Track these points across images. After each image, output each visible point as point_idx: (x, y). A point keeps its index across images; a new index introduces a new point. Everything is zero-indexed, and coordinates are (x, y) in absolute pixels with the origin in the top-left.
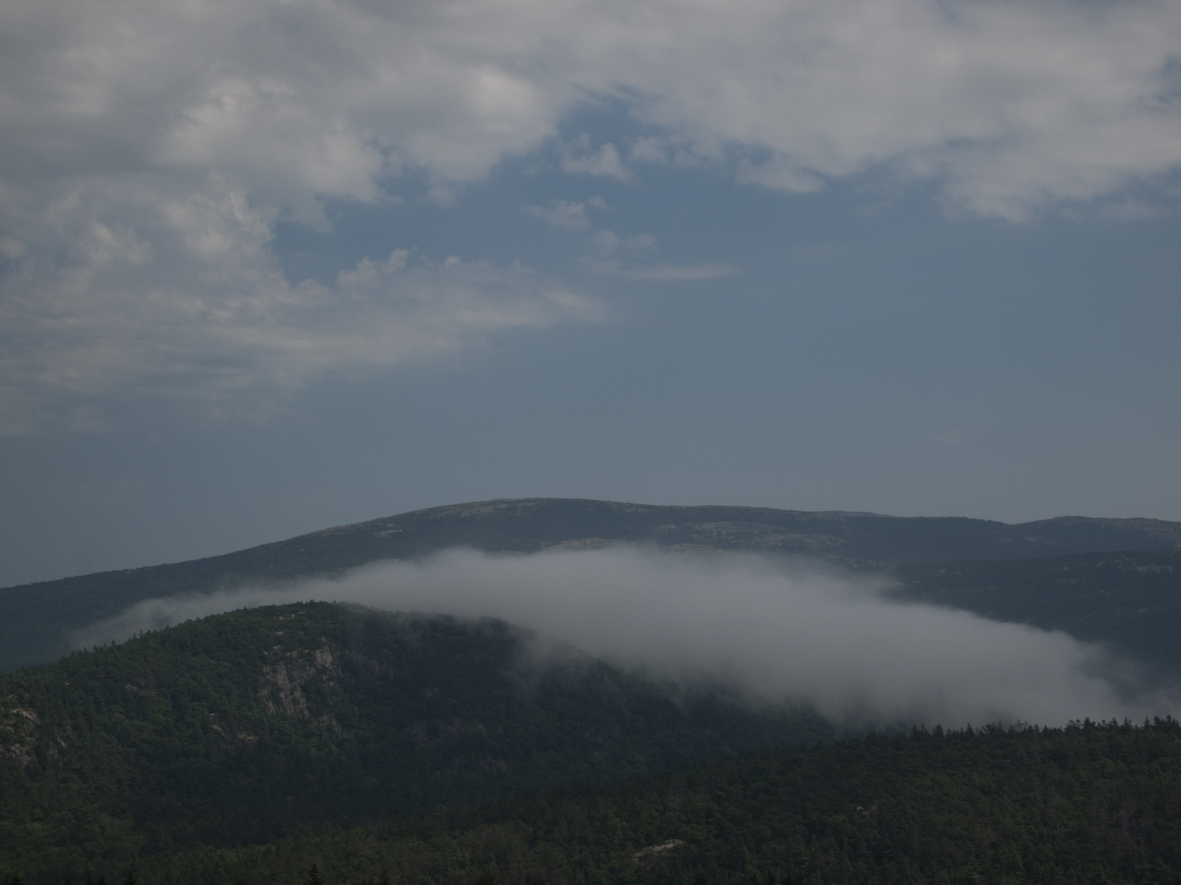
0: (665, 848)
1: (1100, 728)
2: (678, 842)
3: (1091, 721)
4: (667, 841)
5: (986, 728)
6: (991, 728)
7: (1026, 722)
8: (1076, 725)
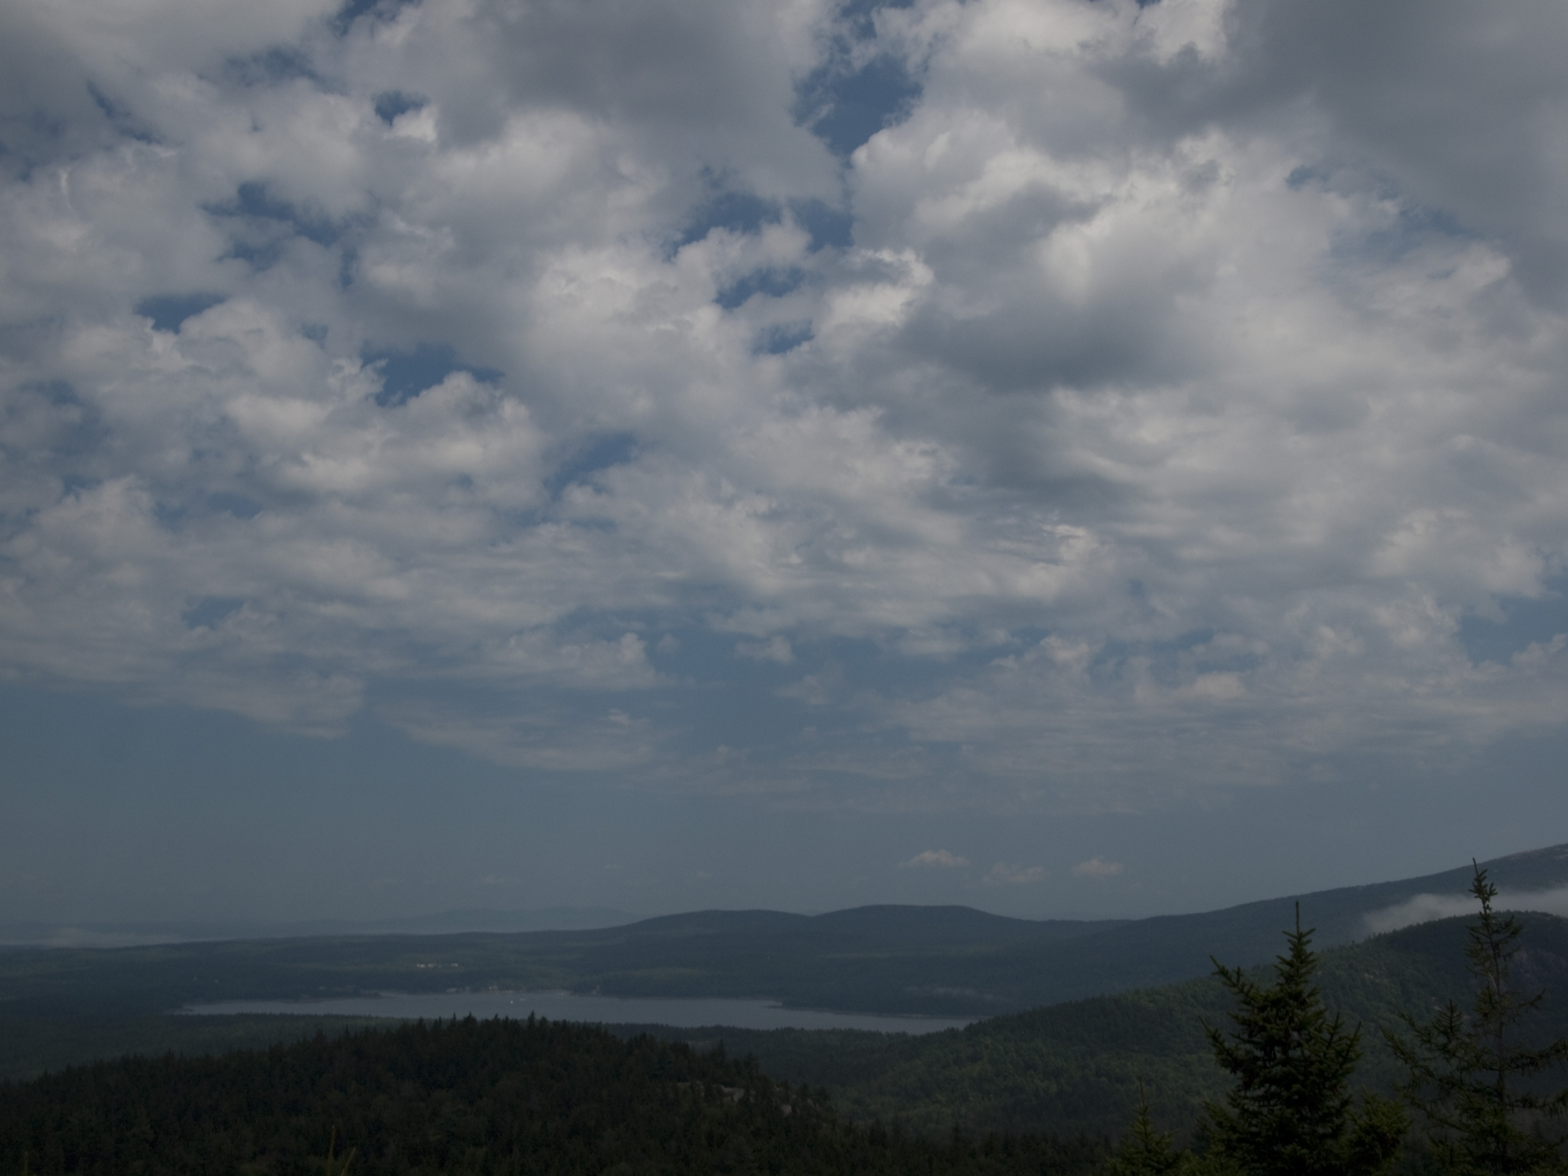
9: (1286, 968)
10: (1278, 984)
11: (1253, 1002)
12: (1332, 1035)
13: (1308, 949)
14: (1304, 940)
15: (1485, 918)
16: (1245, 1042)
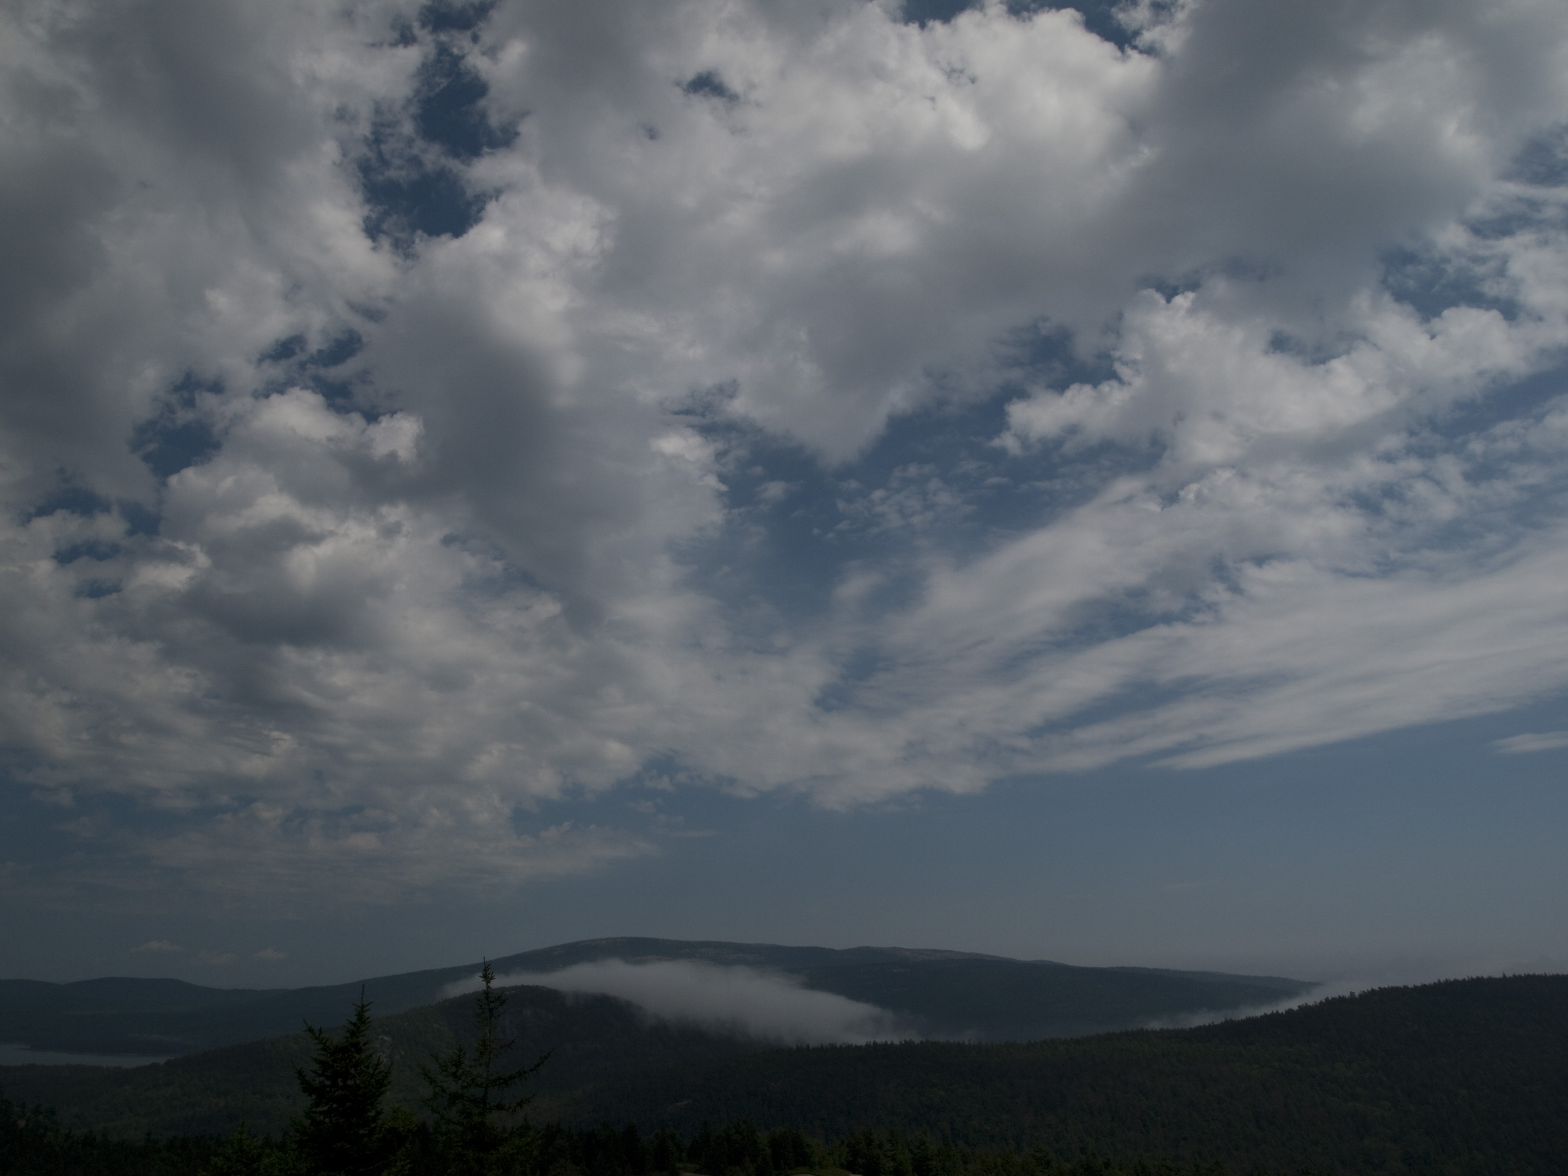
9: (352, 1027)
10: (346, 1037)
11: (328, 1050)
12: (375, 1070)
13: (367, 1014)
14: (366, 1008)
15: (487, 993)
16: (320, 1075)
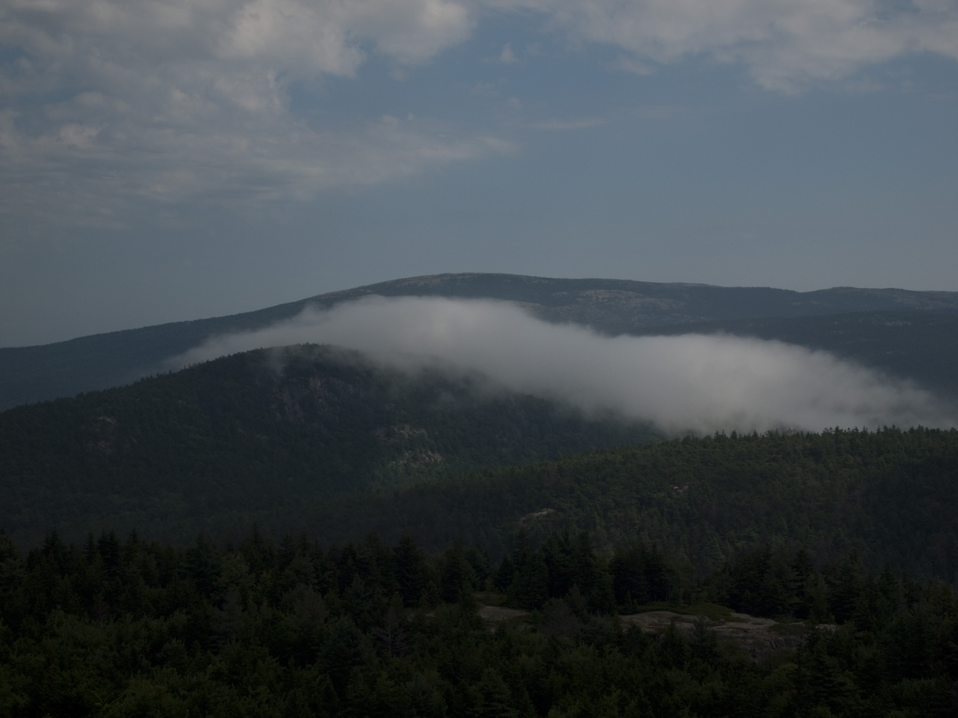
0: (541, 515)
1: (845, 434)
2: (551, 510)
3: (840, 429)
4: (543, 509)
5: (767, 433)
6: (771, 433)
7: (794, 429)
8: (830, 432)
